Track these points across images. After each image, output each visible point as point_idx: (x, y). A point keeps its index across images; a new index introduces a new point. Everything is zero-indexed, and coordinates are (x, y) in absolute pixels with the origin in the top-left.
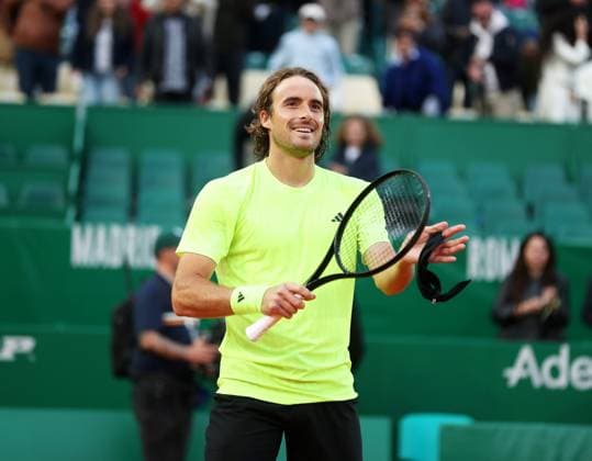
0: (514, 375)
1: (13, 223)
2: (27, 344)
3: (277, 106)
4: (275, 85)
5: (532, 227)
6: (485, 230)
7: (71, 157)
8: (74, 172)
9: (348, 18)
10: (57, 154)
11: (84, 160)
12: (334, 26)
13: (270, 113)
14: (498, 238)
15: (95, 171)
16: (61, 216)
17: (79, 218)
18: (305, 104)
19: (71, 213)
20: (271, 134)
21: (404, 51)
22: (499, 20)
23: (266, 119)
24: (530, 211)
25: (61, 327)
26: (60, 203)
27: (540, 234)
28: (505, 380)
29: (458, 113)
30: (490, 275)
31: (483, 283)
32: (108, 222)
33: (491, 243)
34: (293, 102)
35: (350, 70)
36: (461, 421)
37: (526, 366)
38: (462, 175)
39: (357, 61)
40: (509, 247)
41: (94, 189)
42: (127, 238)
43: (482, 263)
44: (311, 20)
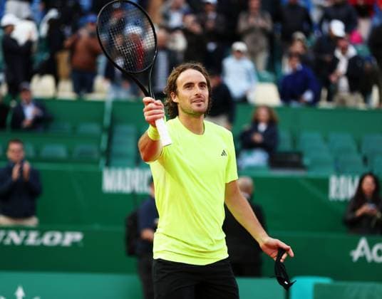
0: (356, 254)
1: (70, 168)
2: (78, 237)
3: (180, 89)
4: (177, 77)
5: (367, 170)
6: (339, 172)
7: (103, 130)
8: (104, 138)
9: (261, 50)
10: (94, 128)
11: (110, 132)
12: (252, 55)
13: (176, 94)
14: (347, 176)
15: (116, 138)
16: (97, 163)
17: (108, 165)
18: (196, 85)
19: (103, 162)
20: (179, 106)
21: (293, 65)
22: (352, 51)
23: (175, 97)
24: (365, 160)
25: (97, 227)
26: (96, 156)
27: (371, 174)
28: (351, 258)
29: (324, 104)
30: (342, 197)
31: (338, 202)
32: (124, 167)
33: (343, 179)
34: (189, 86)
35: (261, 80)
36: (325, 281)
37: (363, 249)
38: (326, 140)
39: (266, 75)
40: (353, 181)
41: (116, 148)
42: (135, 177)
43: (338, 190)
44: (239, 52)
